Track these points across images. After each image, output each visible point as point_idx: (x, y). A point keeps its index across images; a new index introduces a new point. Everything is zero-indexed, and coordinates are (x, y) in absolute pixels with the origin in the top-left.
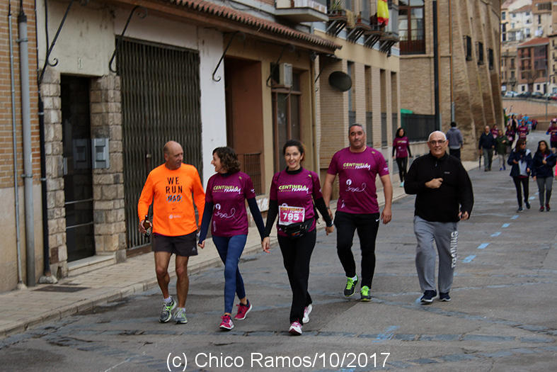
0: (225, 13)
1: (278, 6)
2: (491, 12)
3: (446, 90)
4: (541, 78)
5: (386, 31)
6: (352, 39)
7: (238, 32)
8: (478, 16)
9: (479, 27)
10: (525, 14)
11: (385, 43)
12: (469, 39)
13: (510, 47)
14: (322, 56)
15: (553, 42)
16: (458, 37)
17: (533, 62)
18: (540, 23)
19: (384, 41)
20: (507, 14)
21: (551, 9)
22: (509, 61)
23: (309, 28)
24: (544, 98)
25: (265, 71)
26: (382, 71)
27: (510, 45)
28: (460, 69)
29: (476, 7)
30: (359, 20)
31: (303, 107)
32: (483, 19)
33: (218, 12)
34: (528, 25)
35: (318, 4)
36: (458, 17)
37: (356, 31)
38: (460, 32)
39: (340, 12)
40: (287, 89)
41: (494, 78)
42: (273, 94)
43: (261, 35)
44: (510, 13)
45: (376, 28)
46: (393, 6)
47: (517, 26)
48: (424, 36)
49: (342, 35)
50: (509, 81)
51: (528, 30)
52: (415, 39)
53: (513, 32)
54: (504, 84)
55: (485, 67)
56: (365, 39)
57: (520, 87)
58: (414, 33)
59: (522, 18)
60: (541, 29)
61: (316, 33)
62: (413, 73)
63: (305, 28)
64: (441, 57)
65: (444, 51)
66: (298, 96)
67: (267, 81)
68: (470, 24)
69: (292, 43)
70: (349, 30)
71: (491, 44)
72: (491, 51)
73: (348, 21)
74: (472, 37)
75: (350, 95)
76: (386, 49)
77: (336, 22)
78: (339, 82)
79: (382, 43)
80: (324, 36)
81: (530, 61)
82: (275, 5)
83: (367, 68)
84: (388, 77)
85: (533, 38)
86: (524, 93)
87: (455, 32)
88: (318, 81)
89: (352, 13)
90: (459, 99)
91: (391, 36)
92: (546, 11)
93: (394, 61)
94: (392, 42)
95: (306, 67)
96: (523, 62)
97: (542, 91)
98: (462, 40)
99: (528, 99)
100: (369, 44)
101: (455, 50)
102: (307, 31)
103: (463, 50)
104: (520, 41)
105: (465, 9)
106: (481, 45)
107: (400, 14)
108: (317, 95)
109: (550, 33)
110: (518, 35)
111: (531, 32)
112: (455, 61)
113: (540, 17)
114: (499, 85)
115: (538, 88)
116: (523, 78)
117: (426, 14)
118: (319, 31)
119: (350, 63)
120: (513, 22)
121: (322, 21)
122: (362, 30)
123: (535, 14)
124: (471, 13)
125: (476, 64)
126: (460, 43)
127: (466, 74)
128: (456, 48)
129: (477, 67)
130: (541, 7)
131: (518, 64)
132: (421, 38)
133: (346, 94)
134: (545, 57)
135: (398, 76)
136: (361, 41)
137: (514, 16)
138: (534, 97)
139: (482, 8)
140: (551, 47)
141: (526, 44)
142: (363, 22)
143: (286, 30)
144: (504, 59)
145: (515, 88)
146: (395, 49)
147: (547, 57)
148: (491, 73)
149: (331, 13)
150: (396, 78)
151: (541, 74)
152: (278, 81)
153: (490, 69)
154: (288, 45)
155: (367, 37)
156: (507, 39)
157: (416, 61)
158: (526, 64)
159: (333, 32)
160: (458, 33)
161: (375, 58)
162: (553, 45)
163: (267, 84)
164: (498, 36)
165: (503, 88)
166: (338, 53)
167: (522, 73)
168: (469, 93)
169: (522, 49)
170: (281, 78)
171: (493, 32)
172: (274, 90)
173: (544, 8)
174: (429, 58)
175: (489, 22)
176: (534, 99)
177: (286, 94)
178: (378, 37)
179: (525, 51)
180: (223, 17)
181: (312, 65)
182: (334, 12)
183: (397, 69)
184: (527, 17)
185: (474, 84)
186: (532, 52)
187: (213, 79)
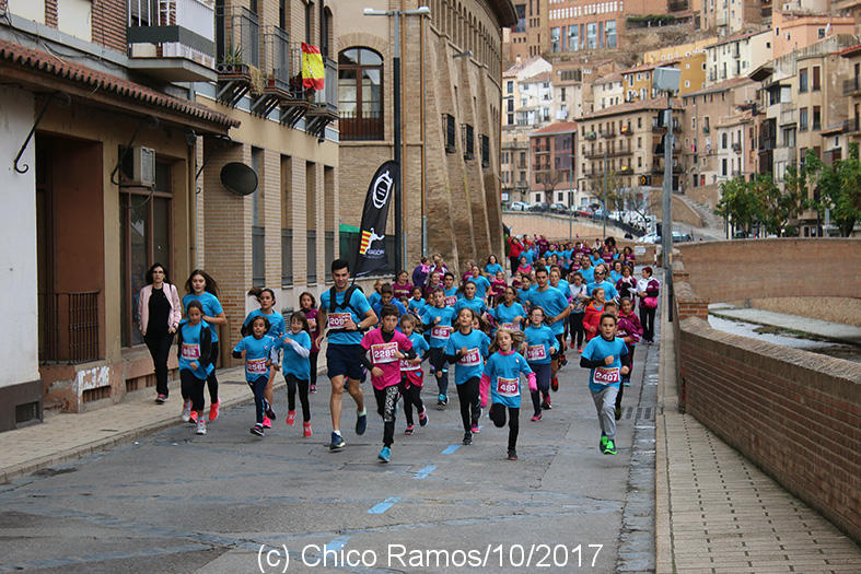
0: (34, 60)
1: (135, 55)
2: (486, 80)
3: (414, 197)
4: (565, 183)
5: (317, 101)
6: (260, 111)
7: (58, 92)
8: (466, 84)
9: (467, 101)
10: (541, 85)
11: (315, 120)
12: (451, 119)
13: (520, 134)
14: (208, 137)
15: (583, 128)
16: (434, 116)
17: (552, 158)
18: (563, 99)
19: (312, 118)
20: (515, 84)
21: (580, 80)
22: (518, 157)
23: (187, 91)
24: (568, 214)
25: (110, 159)
26: (310, 165)
27: (520, 131)
28: (436, 167)
29: (463, 71)
30: (271, 82)
31: (176, 218)
32: (474, 91)
33: (21, 57)
34: (547, 103)
35: (199, 53)
36: (435, 84)
37: (266, 100)
38: (437, 108)
39: (239, 67)
40: (149, 188)
41: (489, 180)
42: (123, 198)
43: (101, 99)
44: (519, 83)
45: (299, 95)
46: (328, 62)
47: (530, 104)
48: (382, 112)
49: (244, 105)
50: (517, 186)
51: (547, 109)
52: (368, 116)
53: (525, 113)
54: (507, 190)
55: (477, 163)
56: (282, 113)
57: (533, 195)
58: (366, 108)
59: (537, 91)
60: (567, 108)
61: (199, 100)
62: (365, 169)
63: (180, 91)
64: (408, 145)
65: (412, 135)
66: (168, 200)
67: (113, 175)
68: (454, 96)
69: (154, 114)
70: (255, 98)
71: (486, 129)
72: (485, 139)
73: (253, 82)
74: (456, 116)
75: (255, 201)
76: (317, 129)
77: (232, 83)
78: (237, 180)
79: (309, 119)
80: (212, 106)
81: (548, 157)
82: (129, 53)
83: (285, 158)
84: (320, 173)
85: (553, 121)
86: (540, 204)
87: (429, 108)
88: (201, 177)
89: (259, 71)
90: (435, 211)
91: (324, 110)
92: (573, 82)
93: (329, 150)
94: (326, 119)
95: (182, 155)
96: (538, 157)
97: (565, 202)
98: (440, 120)
99: (544, 214)
100: (288, 121)
101: (428, 136)
102: (184, 97)
103: (442, 136)
104: (534, 127)
105: (446, 72)
106: (470, 129)
107: (340, 77)
108: (200, 199)
109: (579, 116)
110: (531, 116)
111: (551, 113)
112: (428, 153)
113: (563, 90)
114: (498, 191)
115: (561, 198)
116: (537, 182)
117: (385, 78)
118: (204, 97)
119: (256, 151)
120: (523, 96)
121: (208, 80)
122: (278, 98)
123: (556, 86)
124: (455, 80)
125: (462, 158)
126: (437, 125)
127: (446, 173)
128: (432, 133)
129: (463, 162)
130: (566, 76)
131: (530, 160)
132: (377, 116)
133: (248, 199)
134: (570, 150)
135: (336, 172)
136: (274, 116)
137: (526, 88)
138: (553, 210)
139: (473, 72)
140: (580, 137)
141: (543, 130)
142: (276, 85)
143: (143, 93)
144: (509, 152)
145: (525, 196)
146: (332, 131)
147: (573, 153)
148: (484, 172)
149: (225, 68)
150: (332, 176)
151: (565, 177)
152: (131, 175)
153: (483, 166)
154: (149, 116)
155: (284, 109)
156: (515, 123)
157: (369, 150)
158: (543, 161)
159: (229, 99)
160: (435, 110)
161: (298, 143)
162: (583, 134)
163: (112, 181)
164: (497, 115)
165: (505, 197)
166: (233, 134)
167: (537, 175)
168: (450, 203)
169: (538, 139)
170: (135, 171)
171: (489, 109)
172: (126, 190)
173: (571, 78)
174: (390, 146)
175: (483, 94)
176: (554, 215)
177: (146, 197)
178: (304, 110)
179: (542, 142)
180: (30, 66)
181: (191, 150)
182: (229, 68)
183: (334, 162)
184: (546, 91)
185: (458, 189)
186: (552, 141)
187: (16, 168)
